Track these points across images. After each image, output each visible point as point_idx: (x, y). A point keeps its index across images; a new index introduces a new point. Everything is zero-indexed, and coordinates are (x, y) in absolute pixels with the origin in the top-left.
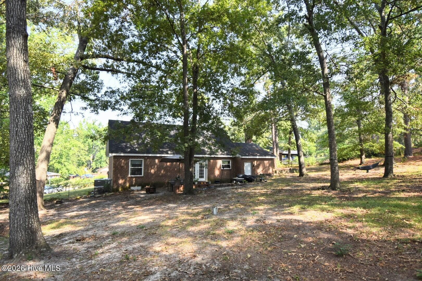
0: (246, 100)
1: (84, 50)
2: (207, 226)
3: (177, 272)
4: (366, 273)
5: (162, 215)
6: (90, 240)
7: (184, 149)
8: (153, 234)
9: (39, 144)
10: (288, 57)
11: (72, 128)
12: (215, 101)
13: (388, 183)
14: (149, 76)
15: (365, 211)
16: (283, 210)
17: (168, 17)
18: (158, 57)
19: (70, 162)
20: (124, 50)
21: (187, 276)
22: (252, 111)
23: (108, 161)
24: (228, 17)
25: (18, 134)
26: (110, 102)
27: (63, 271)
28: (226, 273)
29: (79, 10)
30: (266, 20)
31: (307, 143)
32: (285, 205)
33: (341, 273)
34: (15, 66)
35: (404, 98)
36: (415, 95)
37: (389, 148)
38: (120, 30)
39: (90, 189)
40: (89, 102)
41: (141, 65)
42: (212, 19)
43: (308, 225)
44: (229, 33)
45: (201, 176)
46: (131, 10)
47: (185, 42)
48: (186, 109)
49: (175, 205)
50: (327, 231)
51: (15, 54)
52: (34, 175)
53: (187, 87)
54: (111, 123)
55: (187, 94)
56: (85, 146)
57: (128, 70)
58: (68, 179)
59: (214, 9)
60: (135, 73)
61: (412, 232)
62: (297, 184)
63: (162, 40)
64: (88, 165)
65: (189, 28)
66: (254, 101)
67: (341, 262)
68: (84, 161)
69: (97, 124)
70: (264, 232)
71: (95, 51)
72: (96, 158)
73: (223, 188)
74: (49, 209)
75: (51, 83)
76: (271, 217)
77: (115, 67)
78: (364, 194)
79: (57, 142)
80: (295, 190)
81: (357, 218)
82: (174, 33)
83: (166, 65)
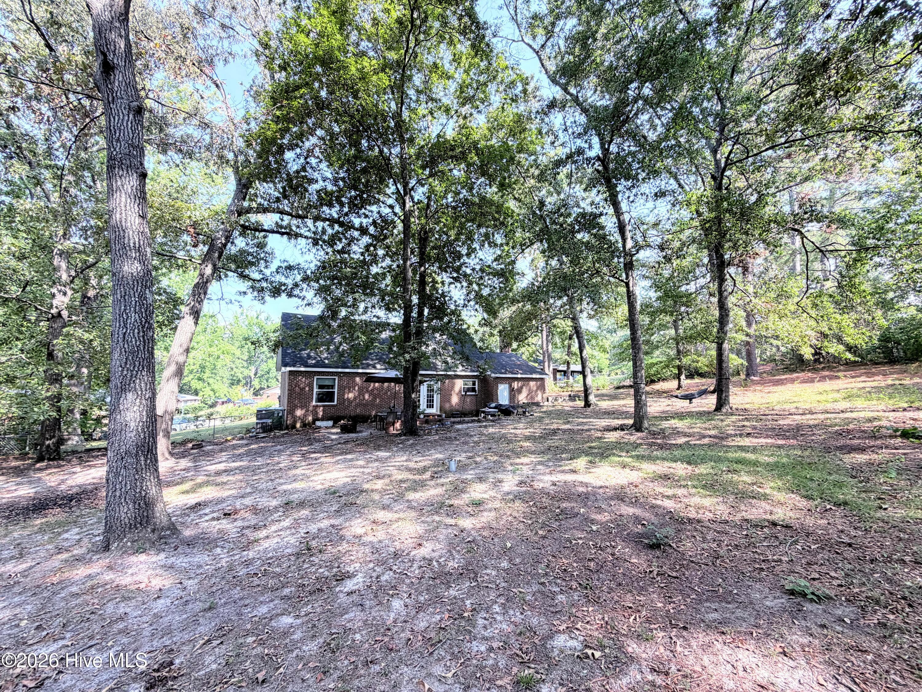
0: (502, 285)
1: (244, 199)
2: (440, 491)
3: (391, 573)
4: (700, 579)
5: (367, 470)
6: (247, 515)
7: (404, 363)
8: (351, 504)
9: (166, 349)
10: (569, 220)
11: (222, 324)
12: (453, 286)
13: (722, 421)
14: (349, 245)
15: (690, 468)
16: (561, 466)
17: (381, 152)
18: (364, 214)
19: (218, 378)
20: (310, 201)
21: (408, 581)
22: (512, 303)
23: (279, 378)
24: (477, 154)
25: (127, 338)
26: (284, 285)
27: (198, 572)
28: (472, 575)
29: (236, 134)
30: (535, 160)
31: (595, 353)
32: (564, 456)
33: (659, 578)
34: (124, 224)
35: (746, 288)
36: (765, 283)
37: (724, 365)
38: (304, 169)
39: (248, 424)
40: (250, 284)
41: (336, 227)
42: (452, 157)
43: (601, 491)
44: (477, 179)
45: (430, 406)
46: (322, 138)
47: (408, 191)
48: (408, 297)
49: (388, 454)
50: (632, 503)
51: (123, 204)
52: (152, 408)
53: (409, 263)
54: (286, 317)
55: (410, 274)
56: (242, 353)
57: (314, 233)
58: (213, 406)
59: (456, 141)
60: (326, 238)
61: (768, 507)
62: (581, 420)
63: (372, 187)
64: (246, 384)
65: (414, 170)
66: (515, 287)
67: (658, 557)
68: (241, 376)
69: (263, 317)
70: (531, 503)
71: (262, 201)
72: (260, 373)
73: (465, 426)
74: (180, 458)
75: (188, 251)
76: (542, 477)
77: (294, 228)
78: (687, 439)
79: (196, 347)
80: (578, 430)
81: (678, 481)
82: (390, 177)
83: (375, 227)
